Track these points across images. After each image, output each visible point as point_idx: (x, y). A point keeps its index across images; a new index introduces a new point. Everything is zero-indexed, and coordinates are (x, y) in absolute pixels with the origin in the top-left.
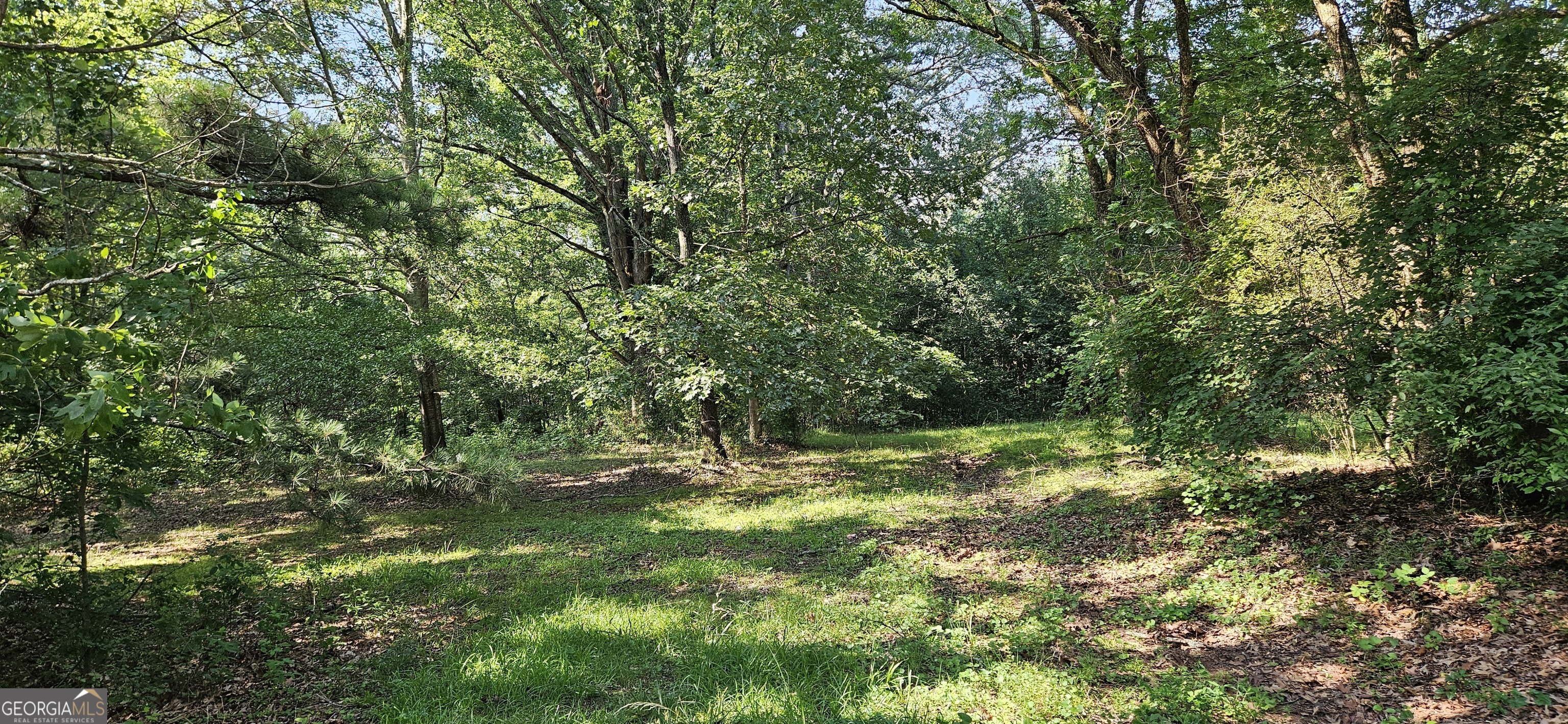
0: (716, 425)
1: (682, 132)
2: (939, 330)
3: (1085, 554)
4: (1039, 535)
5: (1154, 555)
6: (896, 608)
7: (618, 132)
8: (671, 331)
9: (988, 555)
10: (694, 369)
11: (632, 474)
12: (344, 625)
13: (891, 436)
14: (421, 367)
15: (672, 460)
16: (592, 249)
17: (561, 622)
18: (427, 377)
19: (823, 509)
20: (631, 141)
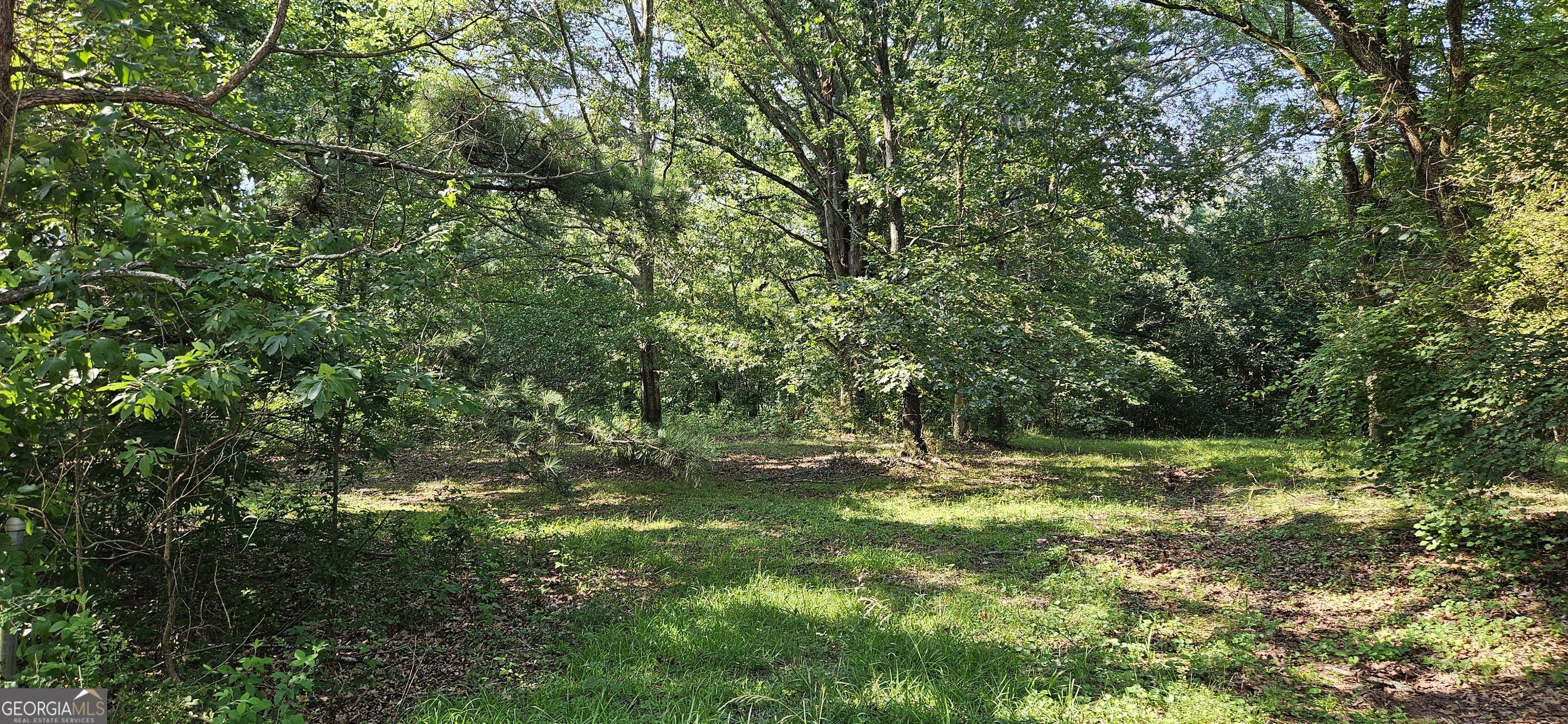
0: (918, 420)
1: (899, 126)
2: (1166, 335)
3: (1295, 581)
4: (1247, 558)
5: (1374, 589)
6: (1075, 616)
7: (839, 125)
8: (874, 322)
9: (1187, 573)
10: (893, 362)
11: (834, 461)
12: (554, 579)
13: (1105, 443)
14: (642, 346)
15: (873, 451)
16: (811, 240)
17: (742, 596)
18: (648, 356)
19: (1017, 511)
20: (852, 133)
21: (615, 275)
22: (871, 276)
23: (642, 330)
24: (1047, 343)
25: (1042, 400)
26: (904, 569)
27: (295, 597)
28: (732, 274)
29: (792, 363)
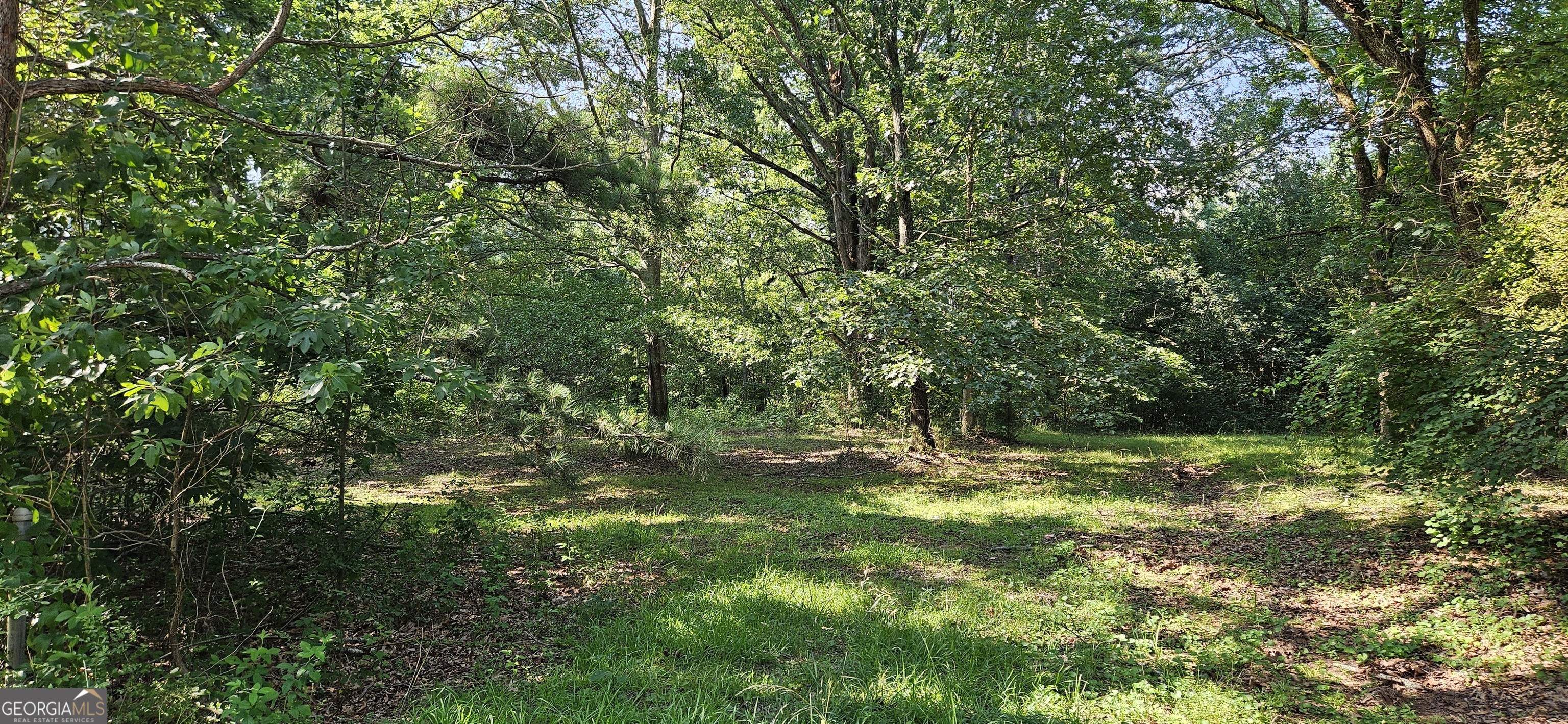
0: (926, 415)
1: (909, 119)
2: (1176, 330)
3: (1304, 578)
4: (1256, 554)
5: (1383, 586)
6: (1082, 612)
7: (848, 119)
8: (882, 317)
9: (1195, 569)
10: (901, 357)
11: (841, 455)
12: (560, 572)
13: (1114, 439)
14: (650, 340)
15: (881, 446)
16: (819, 234)
17: (749, 590)
18: (655, 349)
19: (1025, 507)
20: (861, 127)
21: (622, 268)
22: (879, 270)
23: (649, 324)
24: (1056, 338)
25: (1051, 396)
26: (911, 564)
27: (302, 588)
28: (739, 268)
29: (799, 358)
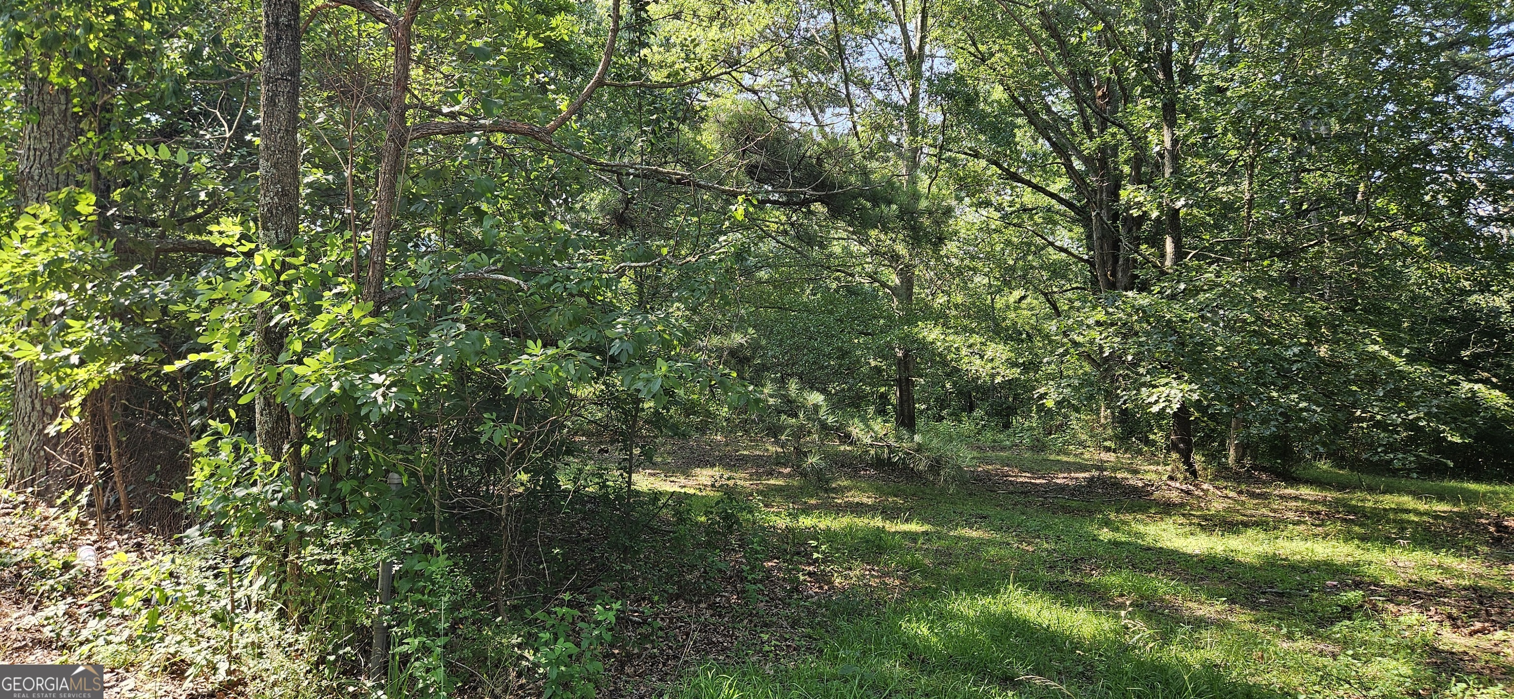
0: (1188, 443)
1: (1182, 134)
2: (1499, 365)
6: (1371, 670)
7: (1113, 135)
8: (1144, 339)
10: (1163, 381)
11: (1092, 479)
12: (811, 568)
13: (1414, 482)
14: (900, 354)
15: (1136, 472)
16: (1076, 253)
17: (993, 605)
18: (905, 363)
19: (1303, 549)
20: (1127, 143)
21: (877, 284)
22: (1140, 290)
23: (900, 339)
24: (1347, 368)
25: (1337, 429)
26: (1168, 597)
28: (990, 286)
29: (1050, 377)
